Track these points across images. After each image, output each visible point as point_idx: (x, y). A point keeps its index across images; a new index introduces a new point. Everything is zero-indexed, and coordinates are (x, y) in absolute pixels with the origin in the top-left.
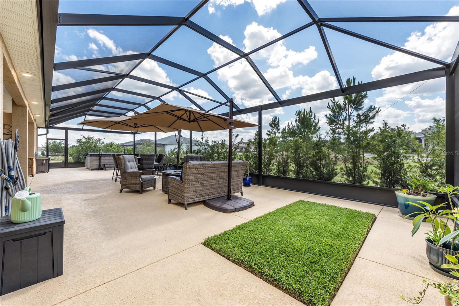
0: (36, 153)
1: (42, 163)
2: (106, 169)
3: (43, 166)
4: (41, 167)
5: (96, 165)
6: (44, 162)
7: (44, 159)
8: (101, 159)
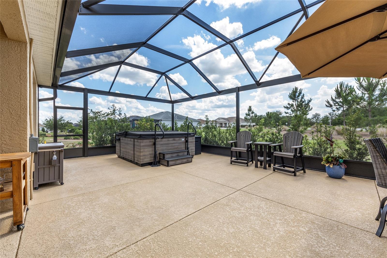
0: (34, 137)
1: (50, 162)
2: (170, 163)
3: (52, 170)
4: (47, 170)
5: (149, 156)
6: (55, 157)
7: (54, 151)
8: (157, 143)
